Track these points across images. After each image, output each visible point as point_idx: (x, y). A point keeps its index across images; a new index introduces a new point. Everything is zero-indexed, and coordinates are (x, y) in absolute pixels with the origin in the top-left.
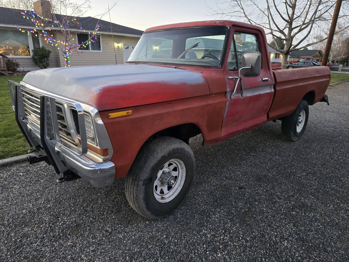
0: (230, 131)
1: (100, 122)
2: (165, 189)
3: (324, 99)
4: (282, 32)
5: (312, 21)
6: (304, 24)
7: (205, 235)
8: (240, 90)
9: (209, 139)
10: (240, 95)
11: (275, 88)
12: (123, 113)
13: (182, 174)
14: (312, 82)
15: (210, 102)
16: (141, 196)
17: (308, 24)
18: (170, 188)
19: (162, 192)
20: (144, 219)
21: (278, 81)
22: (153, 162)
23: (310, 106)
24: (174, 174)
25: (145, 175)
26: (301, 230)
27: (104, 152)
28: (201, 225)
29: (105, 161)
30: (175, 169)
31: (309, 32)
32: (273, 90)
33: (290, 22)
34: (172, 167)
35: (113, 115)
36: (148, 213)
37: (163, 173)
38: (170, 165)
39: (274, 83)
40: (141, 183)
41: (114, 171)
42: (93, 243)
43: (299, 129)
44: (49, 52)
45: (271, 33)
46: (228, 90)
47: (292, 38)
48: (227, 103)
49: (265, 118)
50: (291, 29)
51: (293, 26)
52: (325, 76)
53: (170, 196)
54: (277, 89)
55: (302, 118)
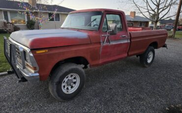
0: (105, 61)
1: (31, 55)
2: (69, 87)
3: (165, 46)
4: (153, 11)
5: (170, 5)
6: (165, 7)
7: (85, 109)
8: (108, 41)
9: (92, 64)
10: (108, 44)
11: (130, 40)
12: (43, 51)
13: (78, 81)
14: (154, 37)
15: (91, 47)
16: (55, 90)
17: (168, 7)
18: (72, 87)
19: (68, 89)
20: (59, 101)
21: (132, 36)
22: (60, 74)
23: (155, 50)
24: (74, 81)
25: (56, 80)
26: (133, 110)
27: (35, 69)
28: (85, 105)
29: (35, 73)
30: (75, 78)
31: (169, 11)
32: (129, 41)
33: (158, 6)
34: (73, 77)
35: (38, 52)
36: (59, 98)
37: (68, 80)
38: (72, 76)
39: (130, 38)
40: (55, 84)
41: (39, 77)
42: (32, 111)
43: (149, 61)
44: (35, 22)
45: (148, 12)
46: (101, 41)
47: (159, 14)
48: (101, 48)
49: (126, 55)
50: (158, 9)
51: (160, 8)
52: (164, 34)
53: (72, 91)
54: (132, 40)
55: (151, 55)
